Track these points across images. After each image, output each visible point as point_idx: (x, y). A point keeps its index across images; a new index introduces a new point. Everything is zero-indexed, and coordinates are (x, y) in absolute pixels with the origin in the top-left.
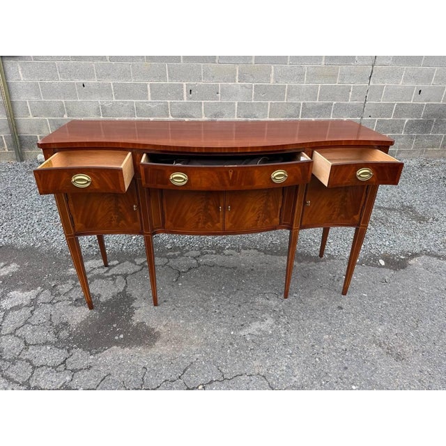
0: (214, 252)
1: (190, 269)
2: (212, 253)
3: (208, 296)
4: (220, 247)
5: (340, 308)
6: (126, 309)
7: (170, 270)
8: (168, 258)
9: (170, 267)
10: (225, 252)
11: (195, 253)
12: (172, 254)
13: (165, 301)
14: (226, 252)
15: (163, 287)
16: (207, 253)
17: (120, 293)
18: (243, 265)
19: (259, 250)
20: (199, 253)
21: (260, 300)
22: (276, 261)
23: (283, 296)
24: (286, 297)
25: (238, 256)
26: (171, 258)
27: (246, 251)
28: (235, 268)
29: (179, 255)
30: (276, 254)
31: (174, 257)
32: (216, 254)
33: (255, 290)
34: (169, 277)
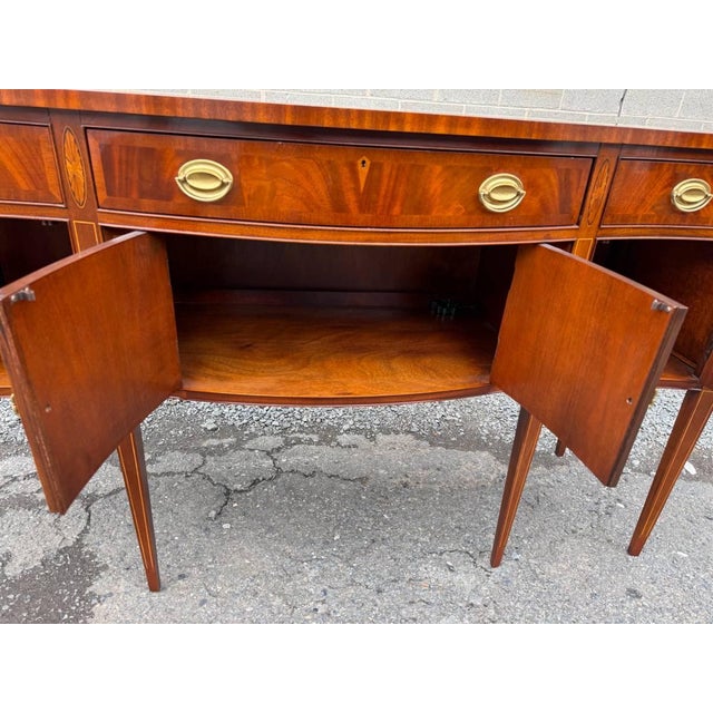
0: (315, 438)
1: (255, 483)
2: (310, 442)
3: (297, 560)
4: (329, 428)
5: (634, 594)
6: (71, 602)
7: (206, 486)
8: (206, 452)
9: (206, 477)
10: (339, 438)
11: (271, 442)
12: (215, 442)
13: (182, 577)
14: (344, 439)
15: (183, 534)
16: (299, 441)
17: (66, 548)
18: (382, 472)
19: (418, 436)
20: (279, 441)
21: (431, 572)
22: (459, 464)
23: (487, 558)
24: (495, 562)
25: (369, 450)
26: (211, 454)
27: (387, 438)
28: (363, 480)
29: (231, 446)
30: (455, 445)
31: (220, 451)
32: (319, 444)
33: (416, 541)
34: (200, 504)
